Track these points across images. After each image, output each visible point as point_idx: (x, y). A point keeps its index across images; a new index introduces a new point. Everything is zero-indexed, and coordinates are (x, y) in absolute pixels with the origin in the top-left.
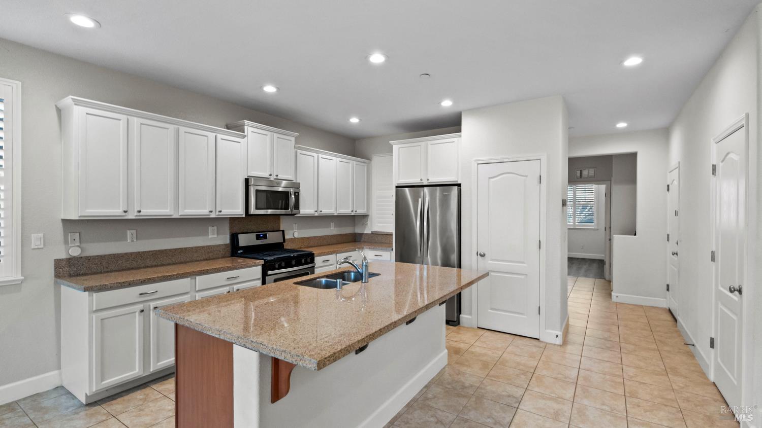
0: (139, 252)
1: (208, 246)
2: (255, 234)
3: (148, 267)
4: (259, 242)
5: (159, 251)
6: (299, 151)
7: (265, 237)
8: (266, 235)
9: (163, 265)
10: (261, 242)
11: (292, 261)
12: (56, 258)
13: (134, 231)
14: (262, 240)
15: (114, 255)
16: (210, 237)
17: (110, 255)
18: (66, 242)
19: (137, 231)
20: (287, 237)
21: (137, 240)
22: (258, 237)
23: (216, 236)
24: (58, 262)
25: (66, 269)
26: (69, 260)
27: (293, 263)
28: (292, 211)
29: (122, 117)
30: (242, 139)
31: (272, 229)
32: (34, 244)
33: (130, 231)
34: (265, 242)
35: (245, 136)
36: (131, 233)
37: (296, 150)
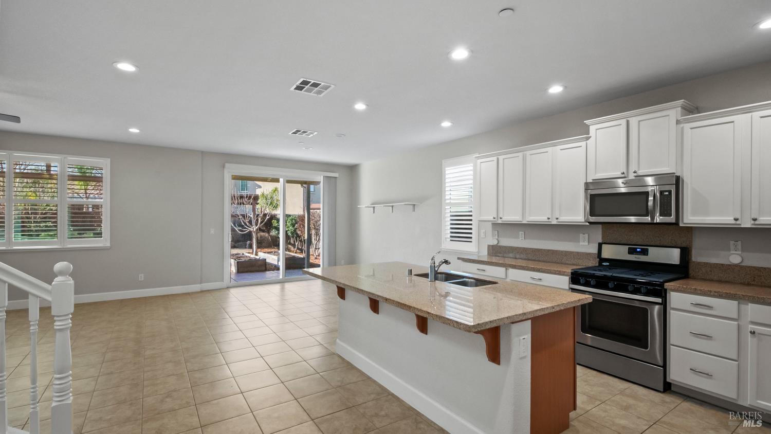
0: (526, 248)
1: (578, 253)
2: (628, 247)
4: (633, 258)
5: (537, 249)
6: (689, 125)
7: (645, 252)
8: (647, 250)
9: (539, 261)
10: (636, 258)
11: (608, 283)
12: (489, 244)
13: (523, 233)
14: (637, 256)
15: (511, 247)
16: (581, 243)
17: (509, 247)
18: (493, 236)
19: (524, 233)
21: (524, 238)
22: (632, 251)
23: (587, 244)
24: (489, 246)
25: (492, 251)
26: (493, 246)
27: (611, 285)
28: (653, 218)
29: (495, 158)
30: (587, 141)
31: (666, 244)
32: (482, 235)
33: (520, 232)
34: (643, 258)
35: (591, 137)
36: (521, 233)
37: (682, 125)
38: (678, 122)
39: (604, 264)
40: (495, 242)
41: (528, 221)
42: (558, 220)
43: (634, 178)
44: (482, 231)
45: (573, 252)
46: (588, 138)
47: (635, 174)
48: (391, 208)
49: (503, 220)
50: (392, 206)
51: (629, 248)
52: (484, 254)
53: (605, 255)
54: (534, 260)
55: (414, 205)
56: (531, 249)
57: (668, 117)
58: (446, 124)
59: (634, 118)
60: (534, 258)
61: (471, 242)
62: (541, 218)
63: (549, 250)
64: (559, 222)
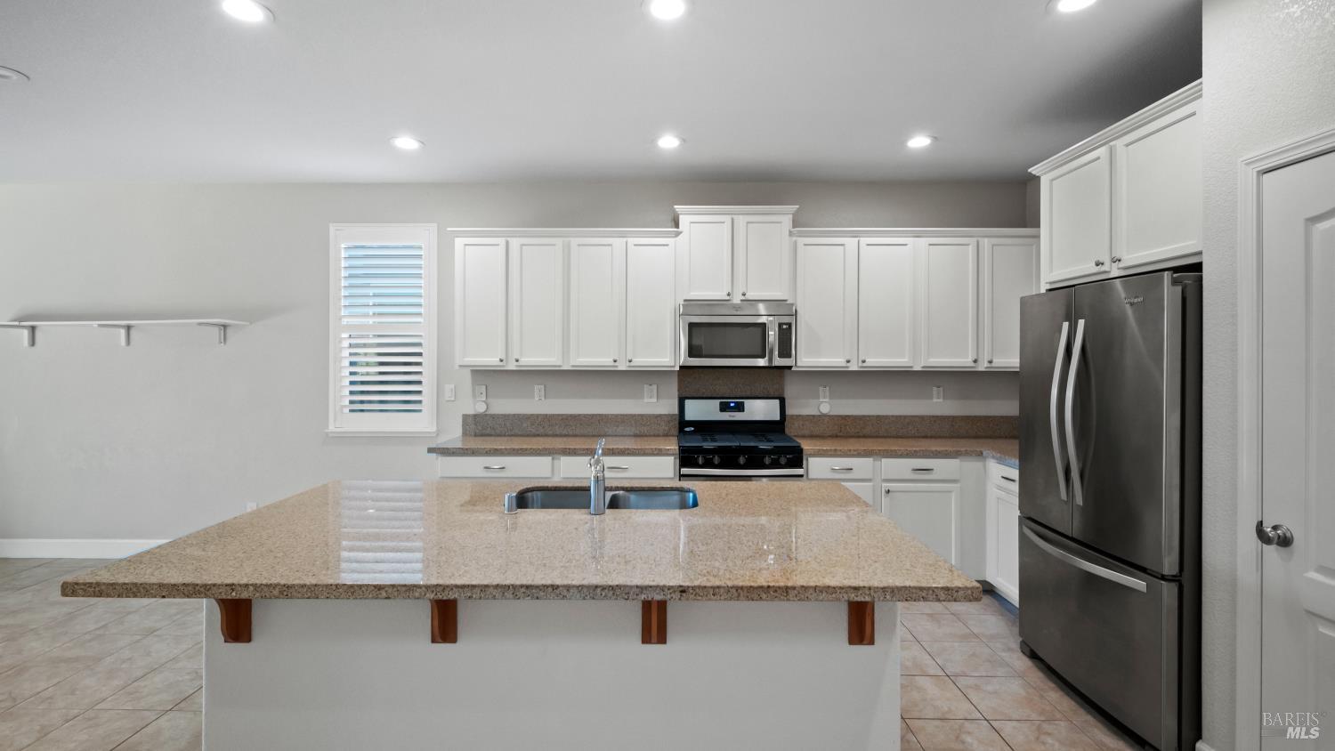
0: (546, 415)
1: (642, 416)
2: (719, 401)
3: (557, 436)
4: (726, 416)
5: (571, 415)
6: (802, 241)
7: (740, 407)
8: (743, 404)
9: (576, 436)
10: (730, 416)
11: (738, 457)
12: (465, 413)
14: (730, 413)
15: (519, 415)
16: (646, 400)
17: (514, 415)
18: (474, 396)
19: (547, 387)
20: (789, 411)
21: (544, 397)
22: (724, 407)
23: (655, 400)
24: (465, 417)
25: (473, 426)
26: (475, 416)
27: (742, 460)
28: (771, 360)
29: (501, 241)
30: (677, 239)
31: (757, 394)
32: (448, 395)
33: (536, 387)
34: (738, 416)
35: (681, 232)
36: (538, 389)
37: (794, 239)
38: (791, 234)
39: (687, 429)
40: (481, 408)
41: (573, 366)
42: (632, 364)
43: (739, 302)
44: (449, 388)
45: (635, 415)
46: (678, 234)
47: (743, 298)
48: (123, 332)
49: (520, 363)
50: (129, 328)
51: (721, 403)
52: (453, 434)
53: (689, 416)
54: (565, 436)
55: (225, 326)
56: (559, 415)
57: (779, 225)
58: (406, 143)
59: (741, 217)
60: (565, 432)
61: (420, 411)
62: (602, 360)
63: (593, 416)
64: (633, 366)
